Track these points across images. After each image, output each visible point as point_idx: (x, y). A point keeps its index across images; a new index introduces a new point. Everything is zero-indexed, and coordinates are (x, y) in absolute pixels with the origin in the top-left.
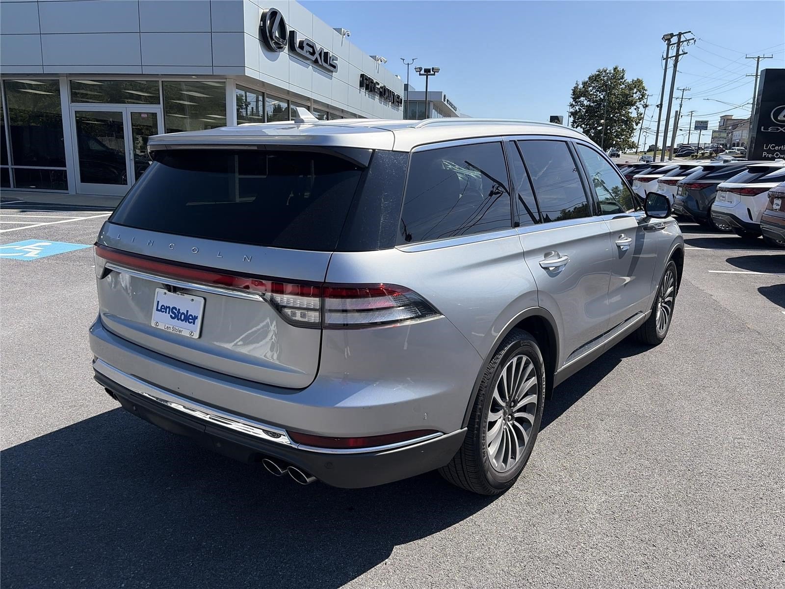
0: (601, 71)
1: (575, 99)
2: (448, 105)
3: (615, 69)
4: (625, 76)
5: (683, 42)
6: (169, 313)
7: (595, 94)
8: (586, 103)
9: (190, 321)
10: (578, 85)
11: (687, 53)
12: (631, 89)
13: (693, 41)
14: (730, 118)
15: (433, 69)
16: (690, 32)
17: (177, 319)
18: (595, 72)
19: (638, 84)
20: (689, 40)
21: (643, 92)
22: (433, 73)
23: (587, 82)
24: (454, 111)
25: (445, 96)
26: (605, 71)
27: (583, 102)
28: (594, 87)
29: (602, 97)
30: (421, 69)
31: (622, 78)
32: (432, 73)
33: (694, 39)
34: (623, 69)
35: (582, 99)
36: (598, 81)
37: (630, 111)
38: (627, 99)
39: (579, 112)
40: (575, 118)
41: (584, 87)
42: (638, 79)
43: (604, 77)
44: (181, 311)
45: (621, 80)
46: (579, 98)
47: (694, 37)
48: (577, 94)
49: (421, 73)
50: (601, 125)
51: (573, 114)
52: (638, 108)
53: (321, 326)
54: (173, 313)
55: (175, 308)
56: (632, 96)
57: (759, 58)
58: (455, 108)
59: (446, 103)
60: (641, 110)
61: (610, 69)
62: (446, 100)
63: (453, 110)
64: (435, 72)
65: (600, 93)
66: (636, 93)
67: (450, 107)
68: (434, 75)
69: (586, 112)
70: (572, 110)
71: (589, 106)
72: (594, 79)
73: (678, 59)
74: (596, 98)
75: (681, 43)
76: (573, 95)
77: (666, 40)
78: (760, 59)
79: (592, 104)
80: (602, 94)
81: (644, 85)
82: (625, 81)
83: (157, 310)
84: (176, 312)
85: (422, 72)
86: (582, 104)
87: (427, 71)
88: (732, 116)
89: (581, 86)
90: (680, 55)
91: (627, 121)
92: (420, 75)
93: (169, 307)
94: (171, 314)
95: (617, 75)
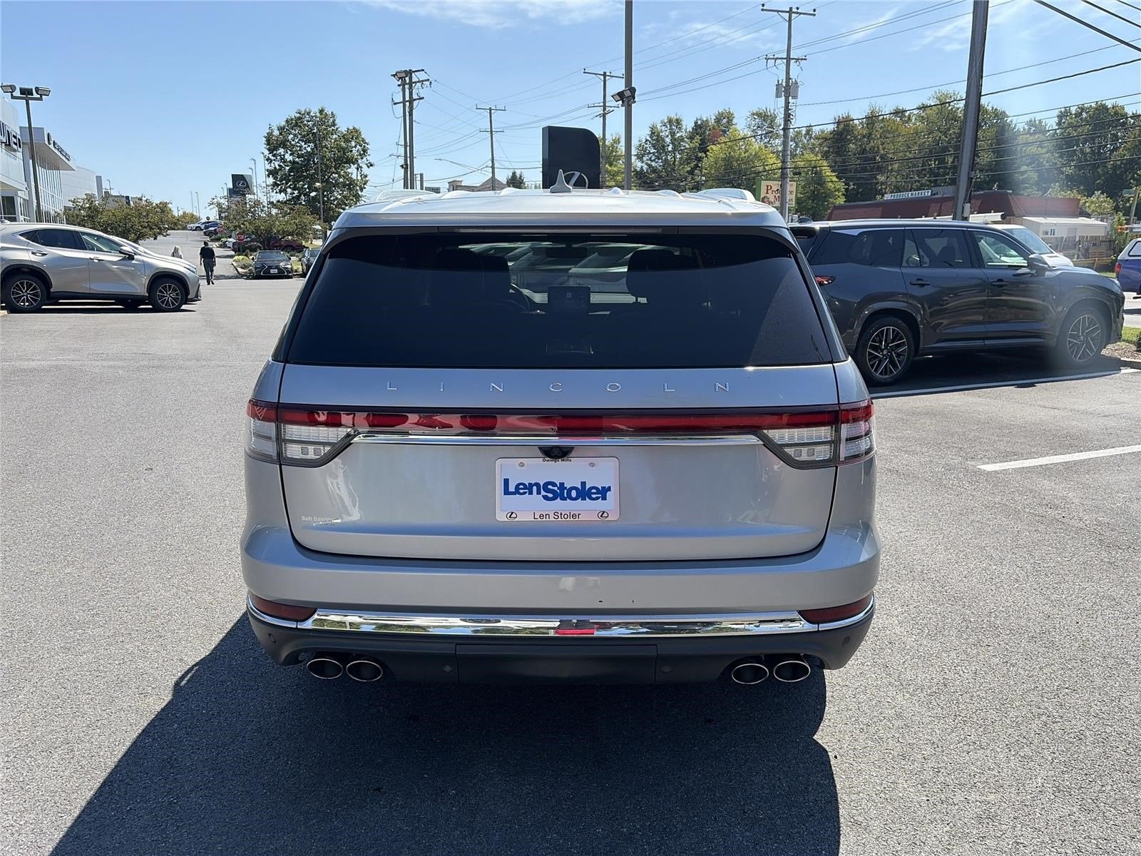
0: (303, 112)
1: (271, 151)
2: (56, 151)
3: (321, 111)
4: (336, 122)
5: (415, 82)
6: (539, 493)
7: (298, 144)
8: (288, 157)
9: (594, 496)
10: (272, 131)
11: (423, 98)
12: (347, 141)
13: (428, 83)
14: (459, 184)
15: (37, 89)
16: (423, 70)
17: (561, 499)
18: (294, 115)
19: (354, 134)
20: (423, 81)
21: (364, 147)
22: (39, 96)
23: (284, 127)
24: (67, 161)
25: (48, 135)
26: (309, 114)
27: (284, 155)
28: (295, 135)
29: (309, 149)
30: (13, 88)
31: (334, 125)
32: (35, 95)
33: (429, 80)
34: (332, 113)
35: (281, 151)
36: (300, 126)
37: (349, 170)
38: (344, 154)
39: (280, 170)
40: (275, 178)
41: (281, 134)
42: (354, 128)
43: (308, 121)
44: (567, 485)
45: (333, 128)
46: (276, 148)
47: (428, 78)
48: (274, 144)
49: (14, 94)
50: (316, 190)
51: (272, 173)
52: (361, 167)
53: (833, 462)
54: (547, 490)
55: (554, 484)
56: (351, 151)
57: (490, 109)
58: (66, 156)
59: (52, 146)
60: (365, 170)
61: (315, 111)
62: (52, 142)
63: (64, 158)
64: (41, 95)
65: (305, 144)
66: (355, 147)
67: (59, 154)
68: (40, 99)
69: (290, 171)
70: (268, 167)
71: (294, 163)
72: (295, 123)
73: (413, 106)
74: (300, 150)
75: (414, 85)
76: (268, 145)
77: (400, 78)
78: (492, 111)
79: (297, 159)
80: (309, 146)
81: (363, 136)
82: (337, 129)
83: (507, 492)
84: (556, 488)
85: (17, 93)
86: (283, 159)
87: (26, 93)
88: (461, 181)
89: (276, 133)
90: (415, 100)
91: (350, 184)
92: (13, 97)
93: (537, 485)
94: (543, 493)
95: (325, 120)
